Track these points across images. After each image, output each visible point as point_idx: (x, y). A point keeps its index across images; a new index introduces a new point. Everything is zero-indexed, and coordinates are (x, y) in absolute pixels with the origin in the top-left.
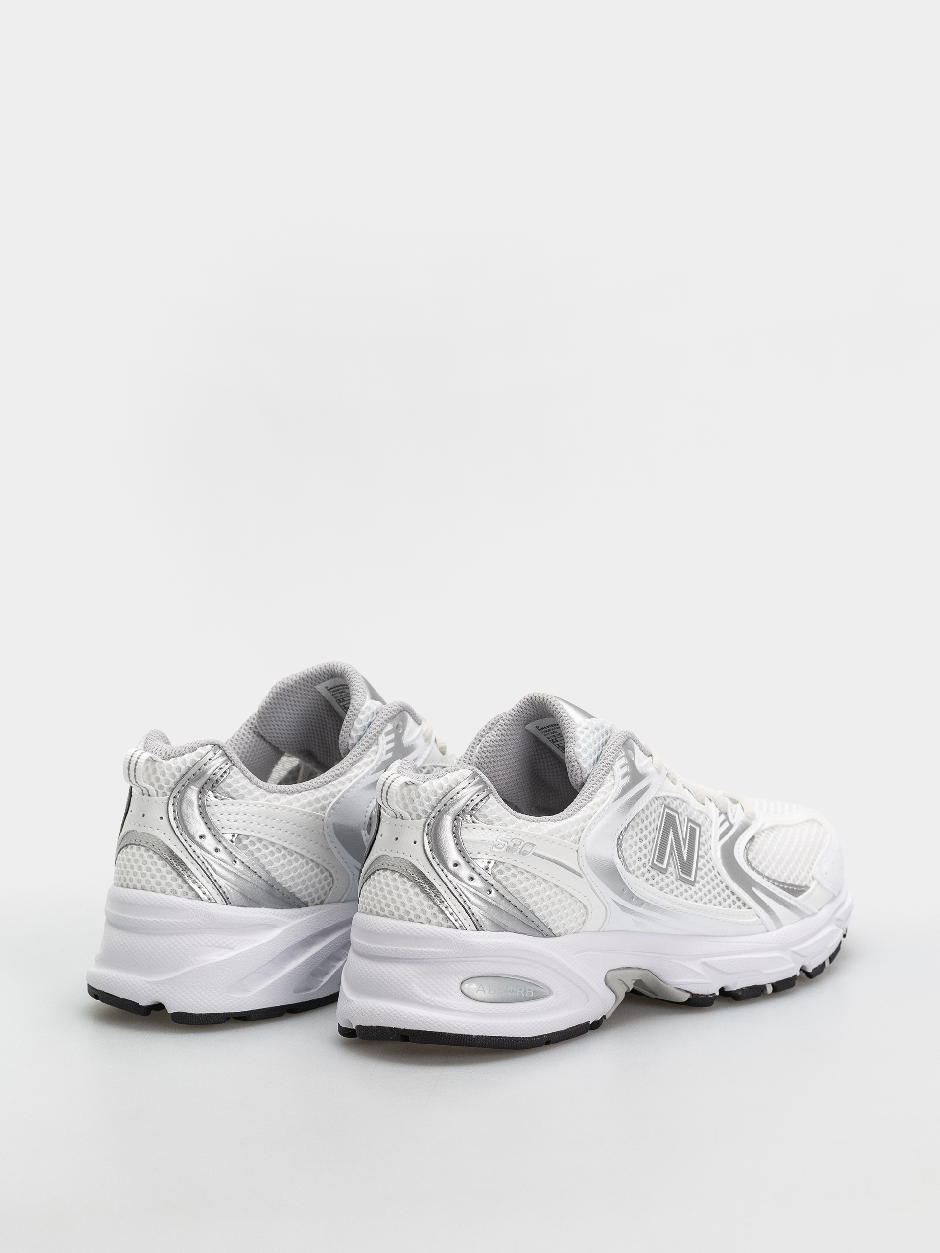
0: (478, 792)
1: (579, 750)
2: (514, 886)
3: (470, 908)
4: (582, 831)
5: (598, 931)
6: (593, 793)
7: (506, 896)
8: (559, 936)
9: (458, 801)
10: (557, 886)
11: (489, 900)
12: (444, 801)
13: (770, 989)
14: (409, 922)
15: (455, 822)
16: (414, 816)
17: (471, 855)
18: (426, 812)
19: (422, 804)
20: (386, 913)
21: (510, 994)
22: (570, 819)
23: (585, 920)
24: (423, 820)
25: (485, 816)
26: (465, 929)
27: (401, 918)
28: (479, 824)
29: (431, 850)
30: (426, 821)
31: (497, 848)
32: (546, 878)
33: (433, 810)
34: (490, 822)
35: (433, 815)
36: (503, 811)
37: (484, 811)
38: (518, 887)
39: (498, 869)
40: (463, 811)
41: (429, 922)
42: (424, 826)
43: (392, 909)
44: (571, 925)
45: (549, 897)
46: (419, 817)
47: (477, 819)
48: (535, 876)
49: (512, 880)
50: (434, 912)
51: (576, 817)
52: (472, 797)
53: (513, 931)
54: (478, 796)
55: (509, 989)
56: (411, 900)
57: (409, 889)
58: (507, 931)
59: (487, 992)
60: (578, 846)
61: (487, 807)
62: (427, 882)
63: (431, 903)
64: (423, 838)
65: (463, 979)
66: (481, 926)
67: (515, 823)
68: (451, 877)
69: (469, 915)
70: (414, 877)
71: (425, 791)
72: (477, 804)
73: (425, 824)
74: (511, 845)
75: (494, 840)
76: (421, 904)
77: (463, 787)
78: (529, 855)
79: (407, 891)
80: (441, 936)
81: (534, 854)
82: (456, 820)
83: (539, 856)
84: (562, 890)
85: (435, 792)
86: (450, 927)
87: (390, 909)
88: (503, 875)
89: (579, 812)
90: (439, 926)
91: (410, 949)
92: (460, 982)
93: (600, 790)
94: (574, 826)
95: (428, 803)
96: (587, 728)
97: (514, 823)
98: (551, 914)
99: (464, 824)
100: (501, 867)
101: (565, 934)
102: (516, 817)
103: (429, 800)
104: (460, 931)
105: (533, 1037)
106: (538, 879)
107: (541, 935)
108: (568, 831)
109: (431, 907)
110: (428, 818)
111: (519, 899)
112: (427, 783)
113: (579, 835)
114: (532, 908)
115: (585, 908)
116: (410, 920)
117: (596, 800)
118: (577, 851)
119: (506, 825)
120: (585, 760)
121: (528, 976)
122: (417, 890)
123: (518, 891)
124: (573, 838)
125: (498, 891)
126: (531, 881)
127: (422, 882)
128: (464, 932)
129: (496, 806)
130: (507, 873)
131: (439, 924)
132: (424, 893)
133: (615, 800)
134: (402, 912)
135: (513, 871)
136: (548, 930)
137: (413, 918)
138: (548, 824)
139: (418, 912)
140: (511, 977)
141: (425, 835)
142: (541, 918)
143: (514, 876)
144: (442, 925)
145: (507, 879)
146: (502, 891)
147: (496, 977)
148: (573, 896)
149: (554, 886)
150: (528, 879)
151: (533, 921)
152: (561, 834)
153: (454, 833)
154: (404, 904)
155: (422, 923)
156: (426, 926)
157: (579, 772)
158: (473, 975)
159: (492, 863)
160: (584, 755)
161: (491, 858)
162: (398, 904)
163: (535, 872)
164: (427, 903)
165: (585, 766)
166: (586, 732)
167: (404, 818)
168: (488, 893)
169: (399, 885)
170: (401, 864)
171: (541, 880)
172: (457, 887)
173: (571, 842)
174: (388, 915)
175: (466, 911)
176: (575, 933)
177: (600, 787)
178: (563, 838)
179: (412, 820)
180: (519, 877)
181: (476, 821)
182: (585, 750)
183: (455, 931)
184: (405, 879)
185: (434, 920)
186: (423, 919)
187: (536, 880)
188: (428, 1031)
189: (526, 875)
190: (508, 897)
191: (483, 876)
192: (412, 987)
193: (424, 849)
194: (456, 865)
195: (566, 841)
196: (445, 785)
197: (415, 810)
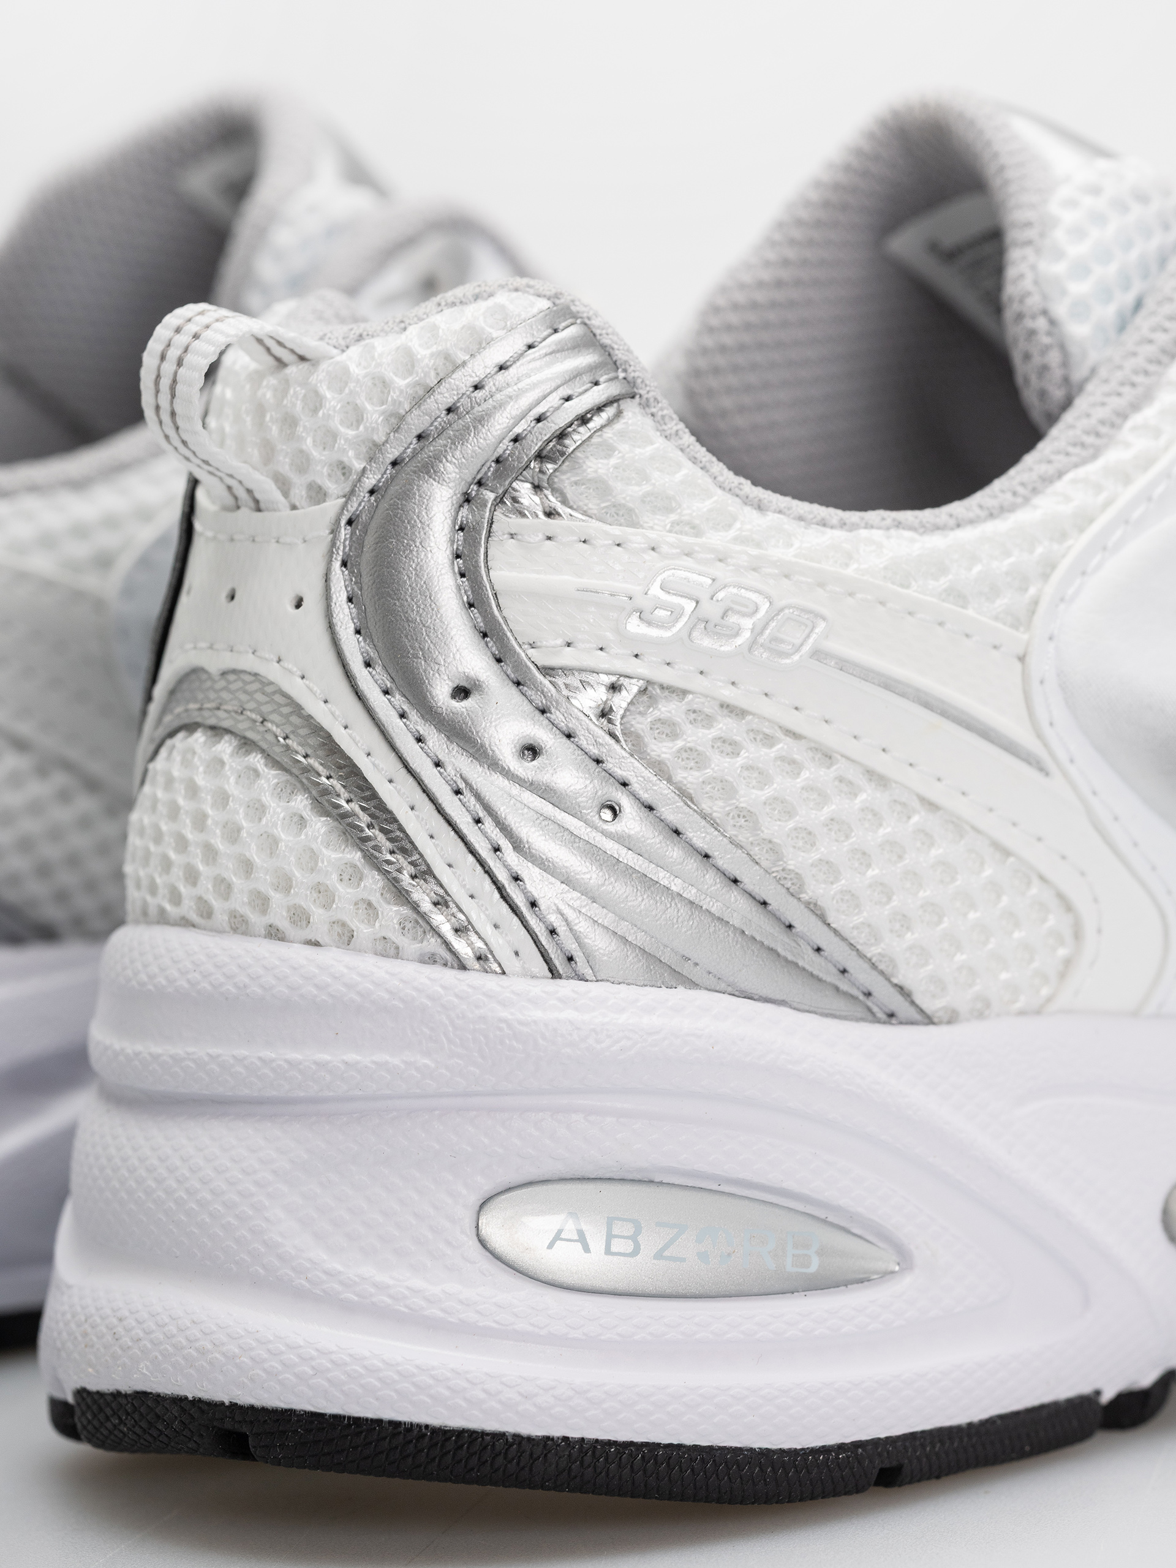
0: (565, 383)
1: (1059, 268)
2: (727, 789)
3: (516, 879)
4: (1046, 577)
5: (1135, 1014)
6: (1104, 430)
7: (690, 834)
8: (949, 1022)
9: (480, 420)
10: (932, 806)
11: (611, 847)
12: (417, 422)
14: (267, 941)
15: (464, 511)
16: (299, 493)
17: (531, 652)
18: (344, 469)
19: (329, 438)
20: (187, 909)
22: (991, 527)
23: (1068, 963)
24: (332, 506)
25: (602, 488)
26: (498, 970)
27: (239, 926)
28: (569, 522)
29: (358, 632)
30: (344, 507)
31: (649, 623)
32: (881, 764)
33: (371, 459)
34: (622, 514)
35: (370, 482)
36: (684, 472)
37: (594, 465)
38: (750, 796)
39: (657, 714)
40: (498, 461)
41: (347, 938)
42: (334, 531)
43: (206, 888)
44: (1004, 976)
45: (894, 848)
46: (318, 494)
47: (565, 502)
48: (827, 757)
49: (721, 764)
50: (365, 896)
51: (1023, 517)
52: (538, 402)
53: (723, 986)
54: (568, 399)
56: (271, 844)
57: (268, 799)
58: (693, 984)
59: (597, 1244)
60: (1026, 637)
61: (609, 450)
62: (340, 767)
63: (356, 856)
64: (327, 579)
65: (487, 1187)
66: (570, 959)
67: (738, 525)
68: (436, 741)
69: (514, 909)
70: (287, 747)
71: (341, 379)
72: (562, 435)
73: (338, 521)
74: (711, 610)
75: (636, 589)
76: (311, 859)
77: (501, 359)
78: (796, 657)
79: (258, 810)
80: (386, 996)
81: (818, 654)
82: (468, 501)
83: (844, 665)
84: (958, 826)
85: (384, 385)
86: (431, 959)
87: (199, 891)
88: (680, 743)
89: (1037, 501)
90: (387, 956)
91: (261, 1054)
92: (474, 1200)
93: (1136, 419)
94: (1007, 554)
95: (351, 433)
96: (1095, 190)
97: (730, 526)
98: (904, 921)
99: (504, 521)
100: (668, 708)
101: (980, 1015)
102: (746, 501)
103: (357, 416)
104: (474, 978)
105: (814, 1451)
106: (841, 767)
107: (860, 1012)
108: (977, 568)
109: (353, 876)
110: (349, 496)
111: (755, 851)
112: (354, 351)
113: (1032, 591)
114: (816, 889)
115: (1068, 907)
116: (274, 934)
117: (1113, 456)
118: (1022, 659)
119: (696, 530)
120: (1081, 309)
121: (790, 1185)
122: (301, 803)
123: (746, 815)
124: (1001, 603)
125: (651, 808)
126: (805, 774)
127: (320, 769)
128: (491, 983)
129: (649, 449)
130: (697, 736)
131: (389, 950)
132: (327, 814)
134: (240, 902)
135: (725, 725)
136: (892, 990)
137: (283, 924)
138: (888, 537)
139: (303, 898)
140: (715, 1187)
141: (337, 564)
142: (860, 939)
143: (725, 744)
144: (397, 953)
145: (694, 756)
146: (673, 811)
147: (640, 1181)
148: (1007, 853)
149: (916, 804)
150: (793, 766)
151: (818, 950)
152: (944, 582)
153: (458, 556)
154: (247, 867)
155: (317, 944)
156: (334, 959)
157: (1054, 358)
158: (532, 1173)
159: (632, 688)
160: (1079, 288)
161: (620, 666)
162: (228, 869)
163: (828, 736)
164: (335, 856)
165: (1078, 330)
166: (1088, 201)
167: (262, 505)
168: (607, 815)
169: (232, 786)
170: (244, 697)
171: (853, 774)
172: (462, 785)
173: (996, 618)
174: (194, 917)
175: (500, 889)
176: (1022, 1013)
177: (1135, 407)
178: (958, 596)
179: (294, 507)
180: (752, 752)
181: (560, 508)
182: (1081, 270)
183: (451, 976)
184: (256, 760)
185: (364, 931)
186: (320, 927)
187: (833, 772)
188: (322, 1415)
189: (784, 745)
190: (700, 836)
191: (584, 743)
192: (267, 1220)
193: (331, 627)
194: (462, 692)
195: (970, 612)
196: (424, 353)
197: (303, 463)
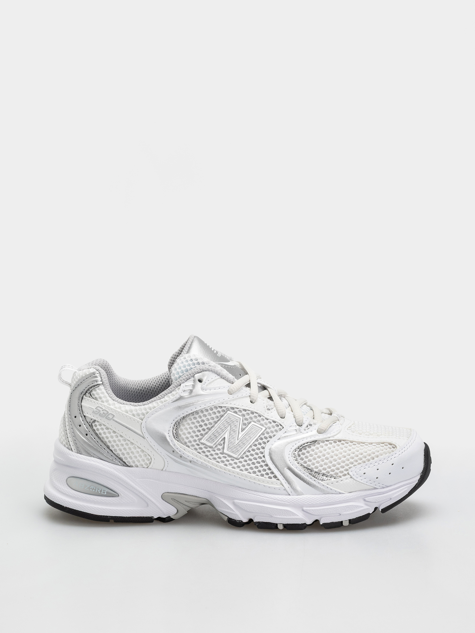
3: (75, 440)
4: (147, 414)
8: (132, 467)
12: (78, 383)
13: (281, 527)
17: (84, 413)
21: (91, 490)
23: (150, 462)
31: (95, 413)
32: (122, 434)
34: (96, 399)
36: (105, 394)
38: (104, 435)
39: (95, 424)
40: (84, 390)
44: (140, 463)
45: (122, 445)
47: (91, 396)
49: (101, 431)
52: (89, 383)
53: (98, 457)
54: (92, 383)
55: (91, 488)
60: (142, 421)
65: (68, 476)
66: (80, 451)
72: (91, 388)
74: (102, 412)
75: (94, 408)
78: (111, 420)
84: (132, 443)
85: (77, 377)
89: (150, 404)
94: (142, 410)
97: (108, 402)
98: (124, 454)
99: (85, 397)
101: (136, 467)
106: (116, 434)
108: (137, 412)
111: (104, 442)
113: (144, 416)
115: (149, 456)
118: (141, 424)
119: (103, 402)
123: (103, 438)
124: (140, 417)
133: (174, 402)
140: (93, 482)
147: (84, 479)
148: (140, 448)
149: (126, 440)
150: (110, 433)
152: (132, 413)
153: (79, 400)
158: (75, 476)
159: (93, 420)
163: (115, 430)
172: (72, 428)
178: (134, 415)
180: (105, 430)
189: (109, 430)
190: (97, 439)
191: (86, 426)
194: (75, 417)
196: (81, 375)
